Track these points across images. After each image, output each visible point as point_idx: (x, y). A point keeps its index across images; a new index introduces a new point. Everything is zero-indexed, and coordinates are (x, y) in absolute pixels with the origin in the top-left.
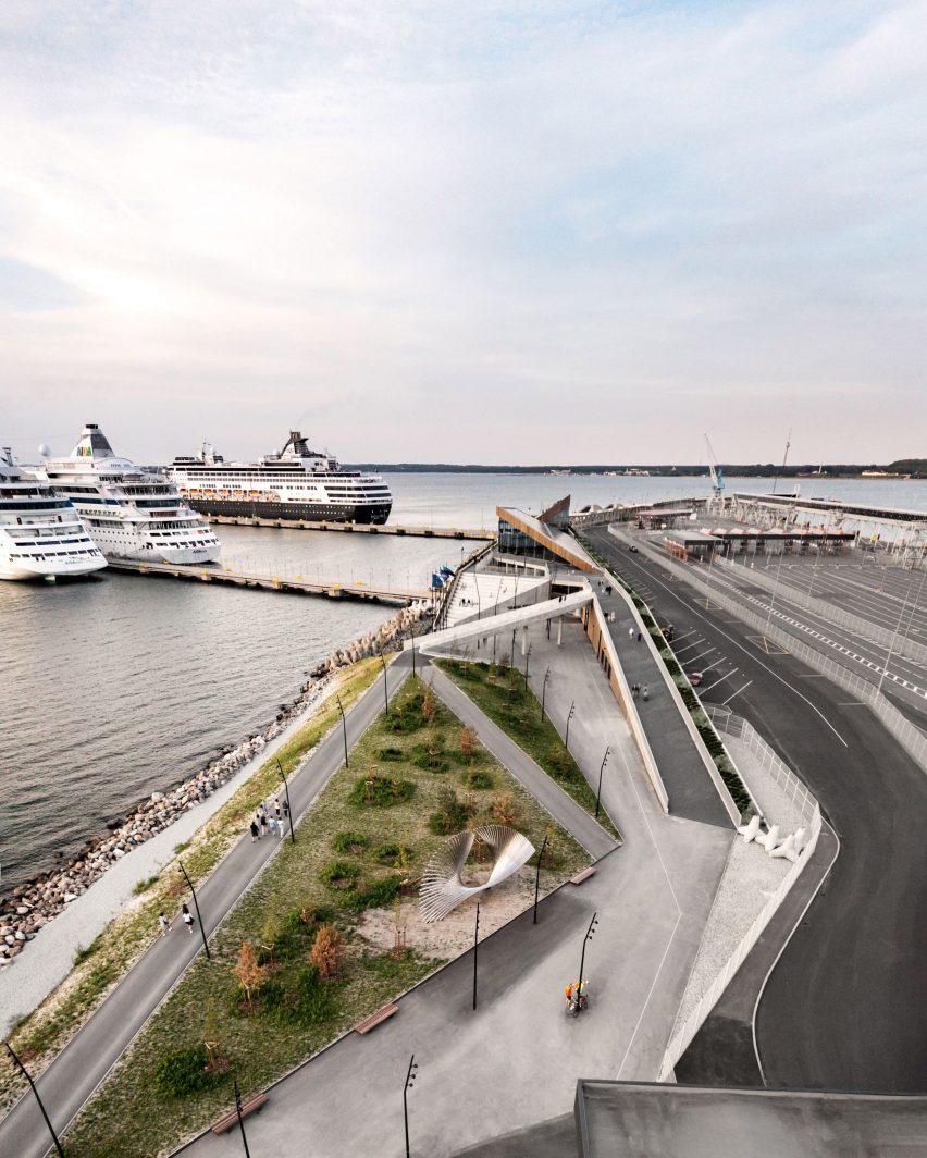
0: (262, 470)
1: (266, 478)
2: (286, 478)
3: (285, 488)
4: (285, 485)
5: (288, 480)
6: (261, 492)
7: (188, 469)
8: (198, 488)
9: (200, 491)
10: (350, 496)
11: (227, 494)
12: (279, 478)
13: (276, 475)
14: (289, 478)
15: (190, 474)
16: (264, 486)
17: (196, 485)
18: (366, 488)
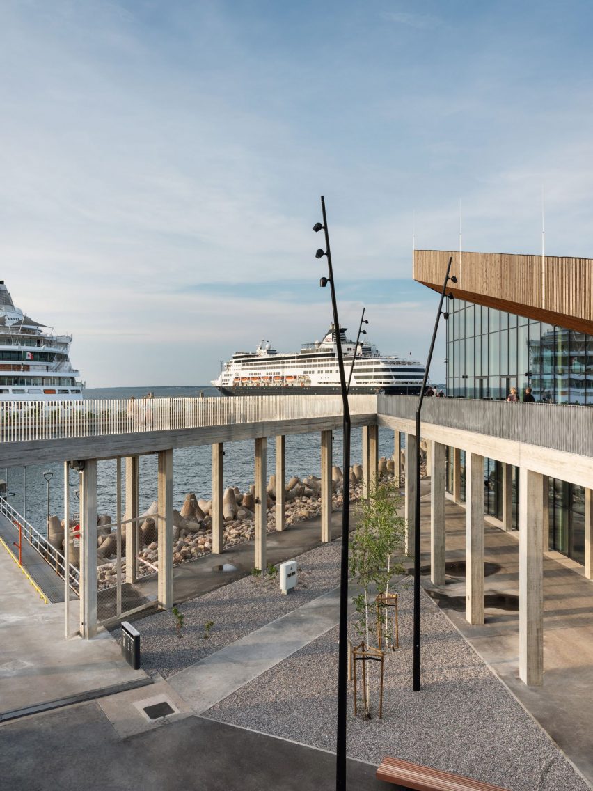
0: (299, 357)
1: (301, 364)
2: (318, 363)
3: (316, 372)
4: (316, 370)
5: (319, 366)
6: (295, 377)
7: (243, 361)
8: (247, 376)
9: (249, 378)
10: (376, 377)
11: (268, 380)
12: (312, 363)
13: (310, 361)
14: (320, 363)
15: (243, 365)
16: (298, 372)
17: (246, 374)
18: (394, 370)
